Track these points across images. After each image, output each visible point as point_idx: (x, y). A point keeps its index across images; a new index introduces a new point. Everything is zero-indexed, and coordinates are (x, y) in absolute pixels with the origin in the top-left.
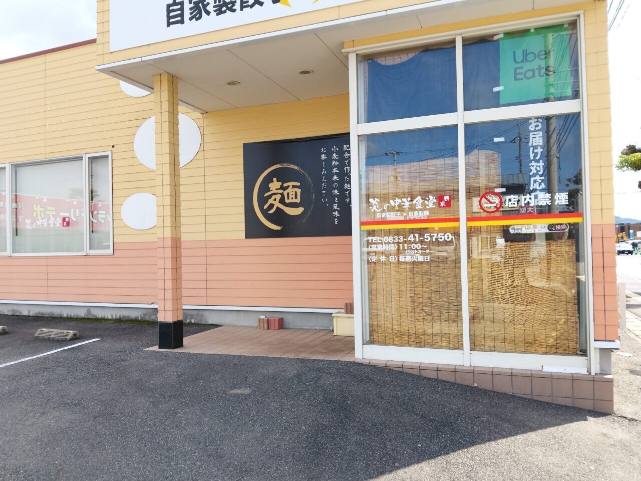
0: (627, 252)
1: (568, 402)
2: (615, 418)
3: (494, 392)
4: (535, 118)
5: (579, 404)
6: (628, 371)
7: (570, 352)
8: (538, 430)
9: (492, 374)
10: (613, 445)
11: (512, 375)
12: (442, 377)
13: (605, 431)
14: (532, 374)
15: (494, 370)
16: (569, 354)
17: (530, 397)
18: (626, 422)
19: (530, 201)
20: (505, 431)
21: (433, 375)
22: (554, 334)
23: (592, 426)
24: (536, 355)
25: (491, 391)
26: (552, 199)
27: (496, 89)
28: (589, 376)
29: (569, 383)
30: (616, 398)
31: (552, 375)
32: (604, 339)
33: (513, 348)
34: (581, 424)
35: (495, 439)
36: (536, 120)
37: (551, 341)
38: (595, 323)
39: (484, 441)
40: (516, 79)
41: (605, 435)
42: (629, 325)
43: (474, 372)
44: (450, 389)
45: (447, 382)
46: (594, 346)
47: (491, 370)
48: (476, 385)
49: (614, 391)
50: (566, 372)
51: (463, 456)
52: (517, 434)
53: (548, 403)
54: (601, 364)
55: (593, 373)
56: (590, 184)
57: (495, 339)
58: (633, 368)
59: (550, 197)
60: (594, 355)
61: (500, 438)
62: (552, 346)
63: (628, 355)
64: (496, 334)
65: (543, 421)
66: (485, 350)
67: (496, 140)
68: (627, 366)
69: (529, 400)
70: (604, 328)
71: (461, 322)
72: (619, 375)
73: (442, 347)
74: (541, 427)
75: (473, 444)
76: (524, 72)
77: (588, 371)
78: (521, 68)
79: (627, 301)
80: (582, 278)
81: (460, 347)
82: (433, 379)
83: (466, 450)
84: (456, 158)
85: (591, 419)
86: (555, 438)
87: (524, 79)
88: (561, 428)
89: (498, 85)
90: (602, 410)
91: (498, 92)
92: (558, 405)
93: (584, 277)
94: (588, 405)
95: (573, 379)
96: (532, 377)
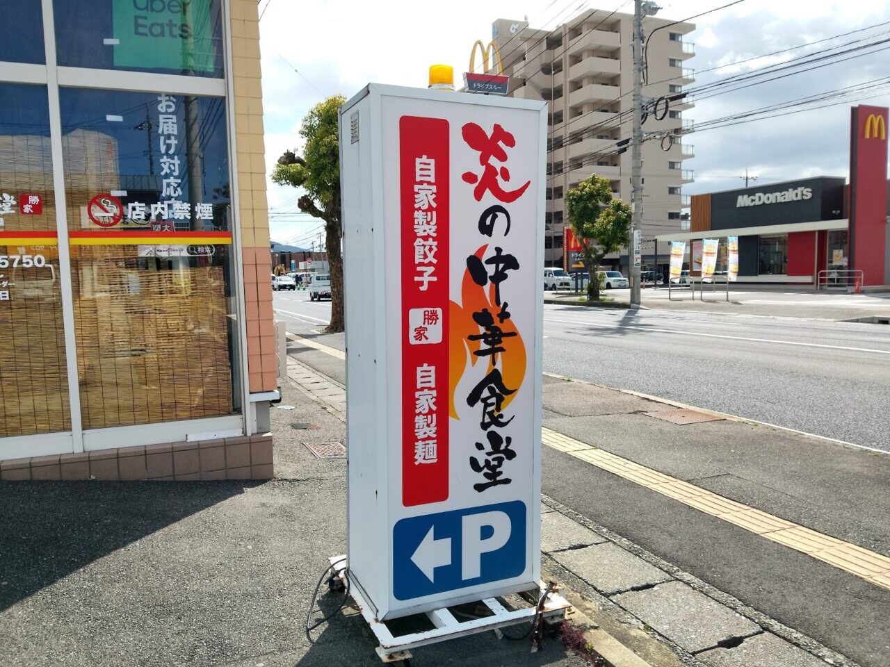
0: (289, 287)
1: (220, 476)
2: (276, 483)
3: (121, 482)
4: (166, 96)
5: (233, 475)
6: (289, 426)
7: (221, 412)
8: (183, 518)
9: (118, 458)
10: (273, 515)
11: (146, 454)
12: (39, 475)
13: (264, 501)
14: (173, 448)
15: (119, 452)
16: (220, 415)
17: (171, 479)
18: (287, 484)
19: (162, 212)
20: (138, 530)
21: (25, 476)
22: (200, 391)
23: (250, 498)
24: (177, 422)
25: (116, 482)
26: (193, 212)
27: (107, 42)
28: (244, 438)
29: (221, 450)
30: (276, 460)
31: (199, 445)
32: (261, 390)
33: (146, 417)
34: (237, 499)
35: (125, 544)
36: (168, 98)
37: (197, 401)
38: (250, 372)
39: (108, 551)
40: (137, 33)
41: (263, 505)
42: (291, 373)
43: (89, 460)
44: (52, 490)
45: (47, 481)
46: (249, 400)
47: (116, 452)
48: (93, 477)
49: (274, 452)
50: (215, 438)
51: (78, 579)
52: (154, 530)
53: (195, 482)
54: (257, 420)
55: (249, 434)
56: (239, 195)
57: (118, 409)
58: (295, 421)
59: (189, 209)
60: (250, 412)
61: (131, 541)
62: (198, 407)
63: (289, 407)
64: (121, 402)
65: (190, 505)
66: (105, 426)
67: (110, 118)
68: (289, 421)
69: (170, 482)
70: (260, 377)
71: (67, 390)
72: (279, 433)
73: (37, 431)
74: (187, 513)
75: (92, 558)
76: (148, 24)
77: (243, 433)
78: (145, 18)
79: (287, 346)
80: (233, 316)
81: (66, 427)
82: (24, 481)
83: (82, 570)
84: (47, 138)
85: (248, 490)
86: (205, 522)
87: (149, 34)
88: (211, 509)
89: (111, 36)
90: (259, 477)
91: (111, 46)
92: (208, 481)
93: (235, 315)
94: (244, 474)
95: (225, 445)
96: (172, 451)
